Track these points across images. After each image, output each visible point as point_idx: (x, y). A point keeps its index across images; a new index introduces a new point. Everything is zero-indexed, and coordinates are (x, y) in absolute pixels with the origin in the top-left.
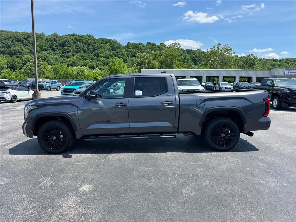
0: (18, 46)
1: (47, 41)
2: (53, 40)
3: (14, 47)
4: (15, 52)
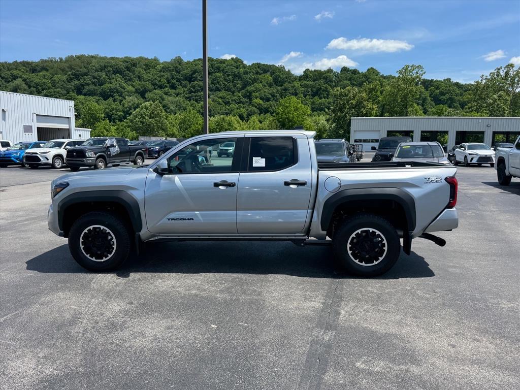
0: (117, 82)
1: (164, 72)
2: (173, 70)
3: (110, 83)
4: (111, 92)
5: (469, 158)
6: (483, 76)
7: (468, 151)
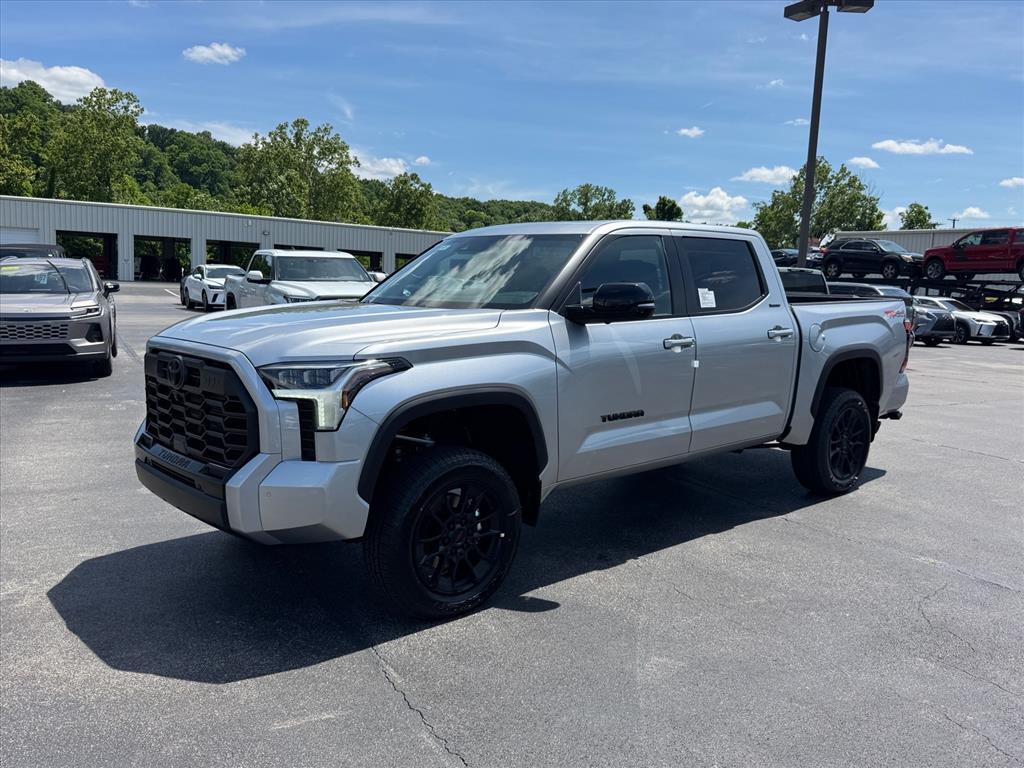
5: (210, 294)
6: (257, 135)
7: (208, 281)
